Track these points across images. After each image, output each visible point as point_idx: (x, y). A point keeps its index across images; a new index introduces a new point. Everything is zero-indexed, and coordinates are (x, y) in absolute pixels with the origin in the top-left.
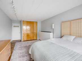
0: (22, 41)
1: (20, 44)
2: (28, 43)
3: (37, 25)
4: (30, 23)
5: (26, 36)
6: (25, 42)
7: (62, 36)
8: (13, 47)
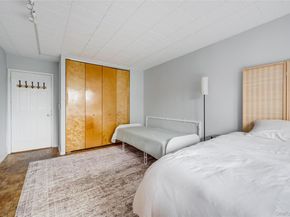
0: (63, 152)
1: (51, 172)
2: (94, 160)
3: (128, 85)
4: (102, 74)
5: (81, 128)
6: (78, 155)
7: (245, 123)
8: (12, 189)
